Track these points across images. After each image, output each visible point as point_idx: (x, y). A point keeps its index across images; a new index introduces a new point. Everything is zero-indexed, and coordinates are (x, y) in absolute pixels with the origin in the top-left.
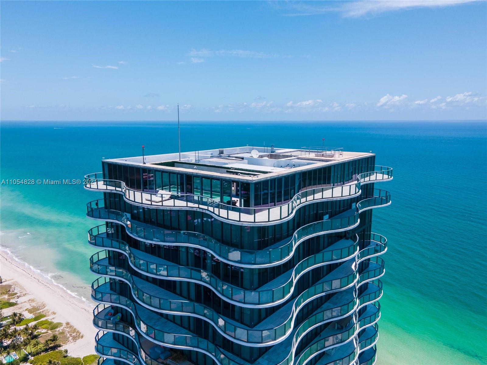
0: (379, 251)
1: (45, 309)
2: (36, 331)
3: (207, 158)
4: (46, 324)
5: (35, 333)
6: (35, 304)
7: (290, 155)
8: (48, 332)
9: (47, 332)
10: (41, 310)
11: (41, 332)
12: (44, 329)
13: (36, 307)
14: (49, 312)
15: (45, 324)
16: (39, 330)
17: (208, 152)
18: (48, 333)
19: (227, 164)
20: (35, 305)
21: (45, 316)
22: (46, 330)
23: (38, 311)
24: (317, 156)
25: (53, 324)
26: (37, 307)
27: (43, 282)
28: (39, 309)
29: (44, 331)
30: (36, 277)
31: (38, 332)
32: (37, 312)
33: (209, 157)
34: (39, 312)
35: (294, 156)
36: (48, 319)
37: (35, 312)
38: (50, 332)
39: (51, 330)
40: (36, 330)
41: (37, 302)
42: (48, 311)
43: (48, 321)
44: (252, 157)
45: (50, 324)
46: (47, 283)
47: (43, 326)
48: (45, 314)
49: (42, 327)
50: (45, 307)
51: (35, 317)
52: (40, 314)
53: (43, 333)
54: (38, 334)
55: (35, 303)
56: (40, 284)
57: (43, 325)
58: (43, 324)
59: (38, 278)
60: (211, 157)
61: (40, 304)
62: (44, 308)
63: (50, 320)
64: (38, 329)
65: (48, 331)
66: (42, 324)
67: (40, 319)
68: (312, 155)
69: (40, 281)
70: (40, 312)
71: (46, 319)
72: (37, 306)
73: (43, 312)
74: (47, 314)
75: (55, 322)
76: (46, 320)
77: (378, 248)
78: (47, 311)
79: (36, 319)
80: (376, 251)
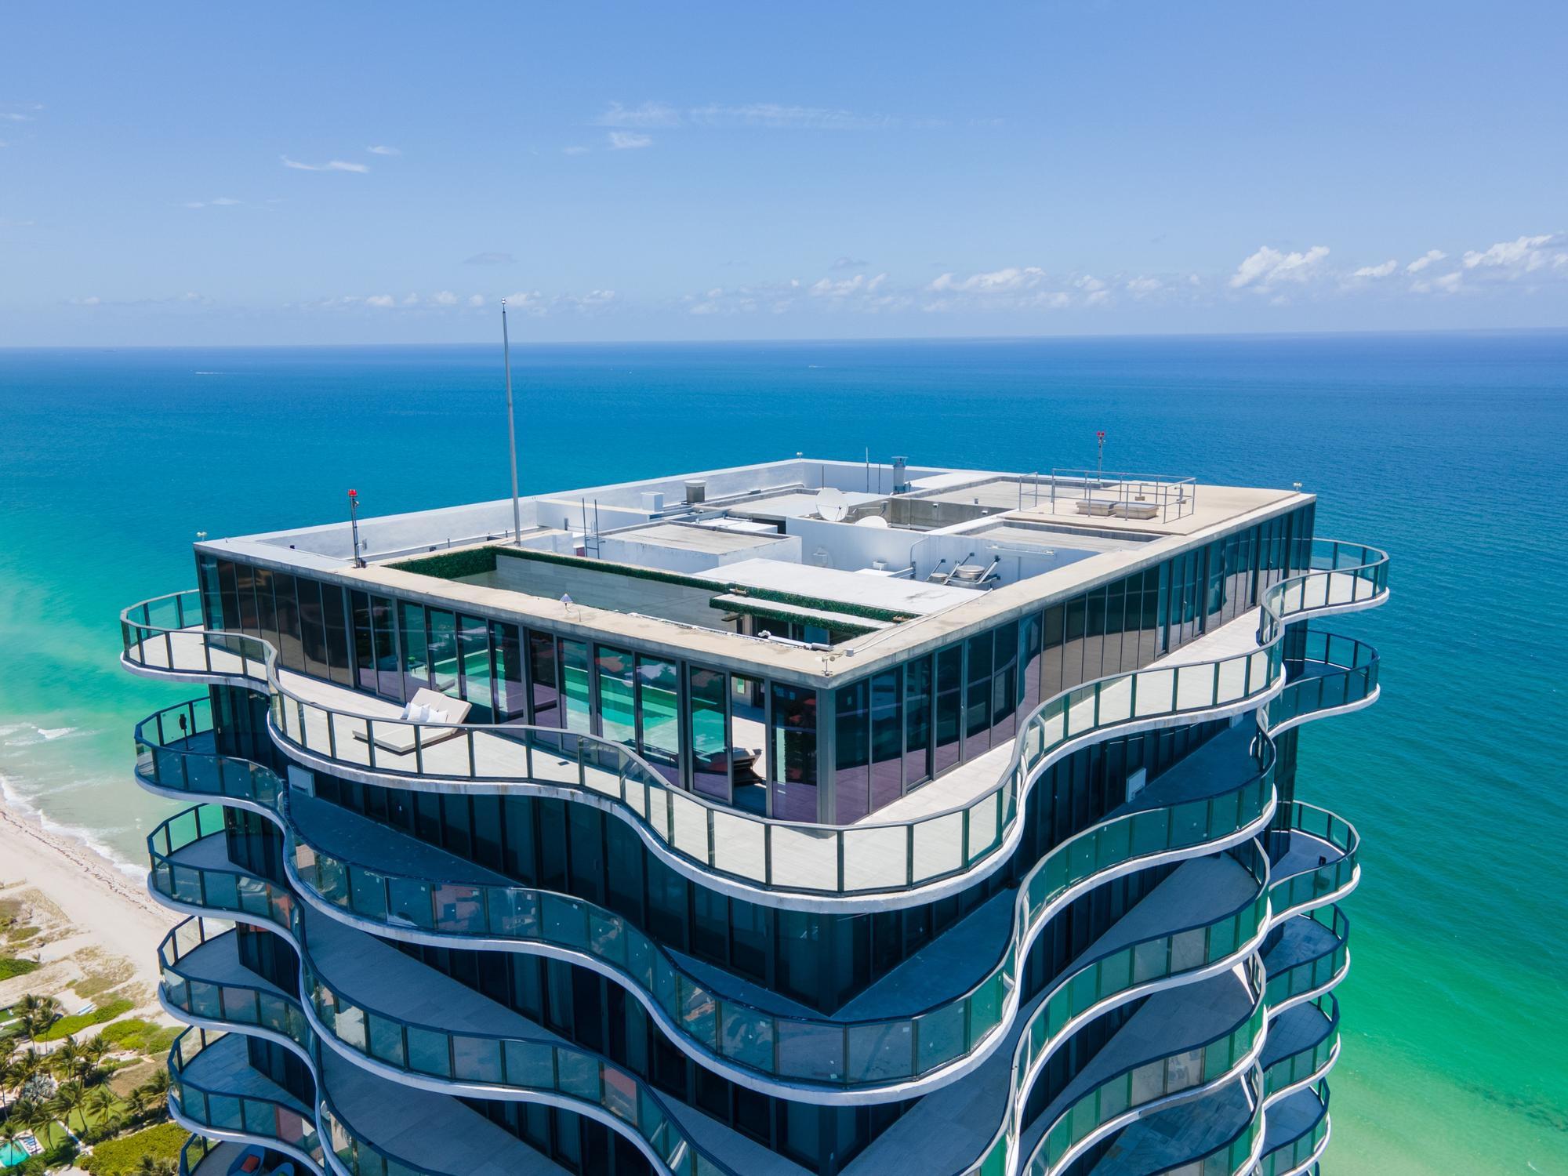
0: (1332, 884)
1: (130, 982)
2: (102, 1059)
3: (631, 522)
4: (136, 1031)
5: (99, 1064)
6: (99, 965)
7: (972, 503)
8: (142, 1061)
9: (139, 1061)
10: (119, 987)
11: (119, 1061)
12: (128, 1049)
13: (102, 977)
14: (144, 992)
15: (130, 1033)
16: (112, 1055)
17: (644, 488)
18: (142, 1064)
19: (712, 561)
20: (100, 969)
21: (130, 1006)
22: (136, 1052)
23: (108, 989)
24: (1086, 510)
25: (159, 1032)
26: (107, 976)
27: (126, 891)
28: (111, 984)
29: (129, 1056)
30: (101, 875)
31: (109, 1060)
32: (105, 992)
33: (642, 518)
34: (111, 991)
35: (994, 511)
36: (142, 1015)
37: (99, 991)
38: (147, 1059)
39: (150, 1053)
40: (99, 1056)
41: (105, 958)
42: (143, 987)
43: (143, 1023)
44: (818, 516)
45: (149, 1034)
46: (139, 893)
47: (125, 1041)
48: (131, 999)
49: (123, 1045)
50: (130, 976)
51: (98, 1010)
52: (114, 1001)
53: (127, 1064)
54: (109, 1068)
55: (99, 961)
56: (116, 895)
57: (125, 1035)
58: (123, 1032)
59: (108, 876)
60: (652, 517)
61: (115, 964)
62: (127, 979)
63: (147, 1020)
64: (107, 1051)
65: (142, 1057)
66: (119, 1033)
67: (115, 1017)
68: (1065, 506)
69: (117, 886)
70: (116, 993)
71: (135, 1017)
72: (107, 971)
73: (124, 991)
74: (139, 998)
75: (164, 1027)
76: (136, 1020)
77: (1327, 873)
78: (139, 988)
79: (101, 1016)
80: (1320, 886)
